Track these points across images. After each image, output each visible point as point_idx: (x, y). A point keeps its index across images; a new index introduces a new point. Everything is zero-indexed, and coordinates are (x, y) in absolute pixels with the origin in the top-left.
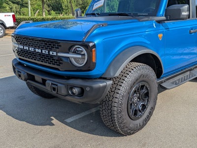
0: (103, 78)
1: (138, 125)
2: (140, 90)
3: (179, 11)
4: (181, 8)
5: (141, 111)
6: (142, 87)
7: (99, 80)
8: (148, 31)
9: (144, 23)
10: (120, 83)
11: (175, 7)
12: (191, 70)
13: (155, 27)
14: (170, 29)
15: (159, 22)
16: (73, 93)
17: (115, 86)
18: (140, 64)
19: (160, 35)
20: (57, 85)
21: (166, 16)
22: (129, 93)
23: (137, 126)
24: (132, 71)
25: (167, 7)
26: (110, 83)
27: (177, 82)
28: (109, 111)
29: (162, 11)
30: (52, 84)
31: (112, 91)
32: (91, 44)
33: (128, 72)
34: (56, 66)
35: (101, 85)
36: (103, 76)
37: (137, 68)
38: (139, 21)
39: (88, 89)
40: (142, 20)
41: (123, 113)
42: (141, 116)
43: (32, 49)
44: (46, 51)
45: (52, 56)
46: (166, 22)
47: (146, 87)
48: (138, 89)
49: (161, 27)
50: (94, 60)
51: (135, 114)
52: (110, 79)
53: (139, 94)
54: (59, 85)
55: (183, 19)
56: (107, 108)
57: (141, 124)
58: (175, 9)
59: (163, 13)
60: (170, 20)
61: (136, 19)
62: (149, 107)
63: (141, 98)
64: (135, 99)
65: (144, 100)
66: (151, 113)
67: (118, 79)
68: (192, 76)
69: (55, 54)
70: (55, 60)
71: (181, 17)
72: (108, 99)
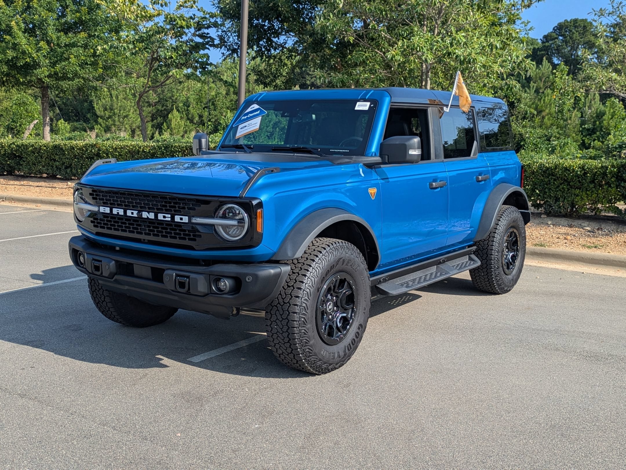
0: (274, 262)
1: (336, 355)
2: (339, 289)
3: (404, 149)
4: (407, 143)
5: (341, 329)
6: (342, 282)
7: (267, 265)
8: (350, 183)
9: (343, 169)
10: (303, 272)
11: (396, 140)
12: (439, 263)
13: (363, 175)
14: (390, 180)
15: (370, 166)
16: (219, 289)
17: (294, 276)
18: (334, 240)
19: (373, 191)
20: (188, 277)
21: (381, 155)
22: (319, 290)
23: (334, 356)
24: (324, 252)
25: (384, 139)
26: (286, 269)
27: (411, 283)
28: (284, 322)
29: (374, 147)
30: (177, 275)
31: (289, 286)
32: (255, 202)
33: (316, 253)
34: (187, 242)
35: (272, 271)
36: (274, 259)
37: (331, 247)
38: (333, 164)
39: (249, 279)
40: (339, 162)
41: (308, 326)
42: (341, 339)
43: (132, 213)
44: (166, 215)
45: (179, 225)
46: (382, 166)
47: (349, 284)
48: (334, 287)
49: (375, 176)
50: (259, 230)
51: (330, 334)
52: (286, 264)
53: (337, 297)
54: (192, 276)
55: (411, 162)
56: (279, 317)
57: (342, 354)
58: (396, 144)
59: (377, 149)
60: (389, 163)
61: (328, 160)
62: (354, 323)
63: (339, 304)
64: (330, 306)
65: (346, 309)
66: (359, 337)
67: (300, 265)
68: (441, 275)
69: (186, 219)
70: (185, 231)
71: (408, 158)
72: (281, 300)
